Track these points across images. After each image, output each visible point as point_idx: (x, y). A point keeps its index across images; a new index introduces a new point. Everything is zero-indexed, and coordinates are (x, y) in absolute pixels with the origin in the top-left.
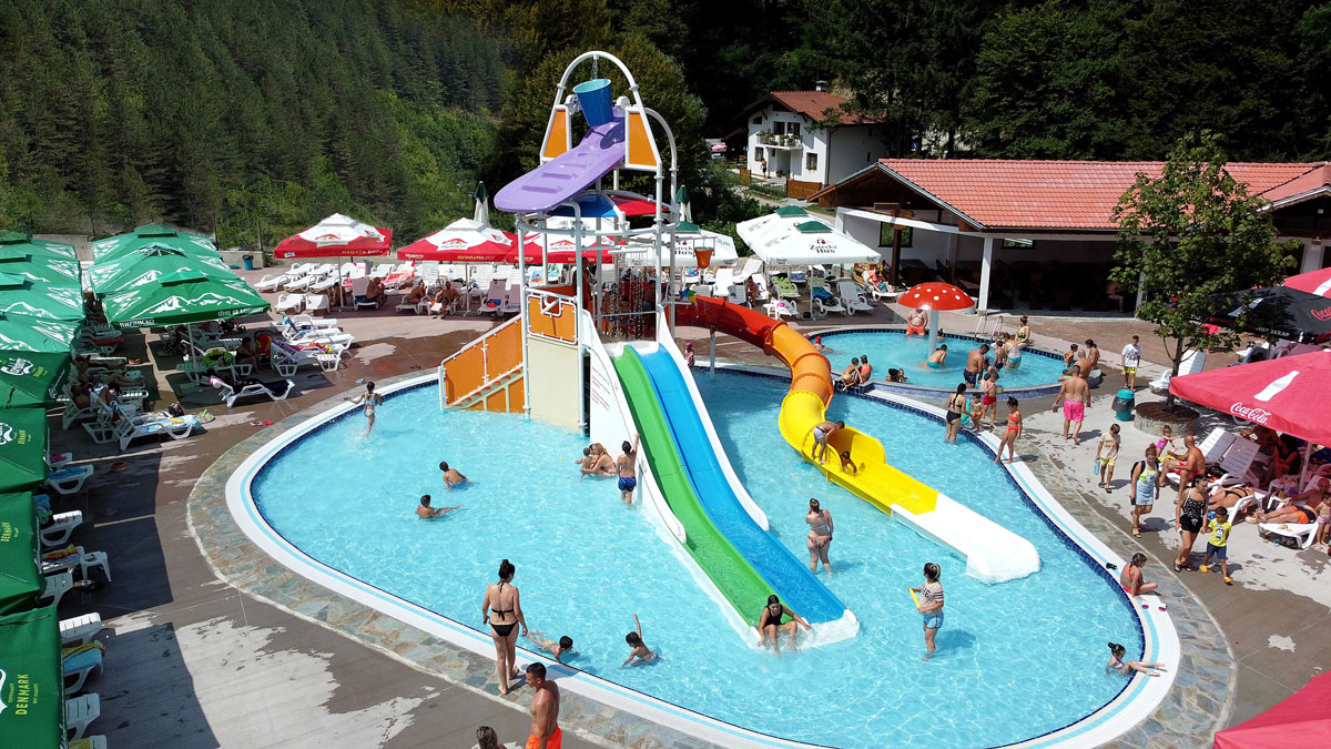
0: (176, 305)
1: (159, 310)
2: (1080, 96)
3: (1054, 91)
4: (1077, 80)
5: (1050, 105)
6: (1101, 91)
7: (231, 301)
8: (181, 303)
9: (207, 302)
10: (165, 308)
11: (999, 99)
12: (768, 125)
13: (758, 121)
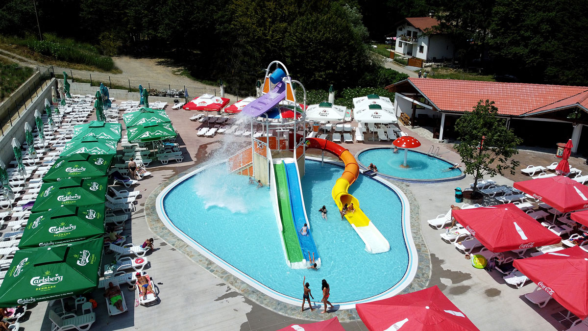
0: (148, 135)
1: (143, 137)
2: (536, 30)
3: (524, 27)
4: (535, 22)
5: (522, 32)
6: (545, 27)
7: (165, 133)
8: (150, 134)
9: (157, 134)
10: (144, 136)
11: (501, 29)
12: (405, 31)
13: (401, 30)
